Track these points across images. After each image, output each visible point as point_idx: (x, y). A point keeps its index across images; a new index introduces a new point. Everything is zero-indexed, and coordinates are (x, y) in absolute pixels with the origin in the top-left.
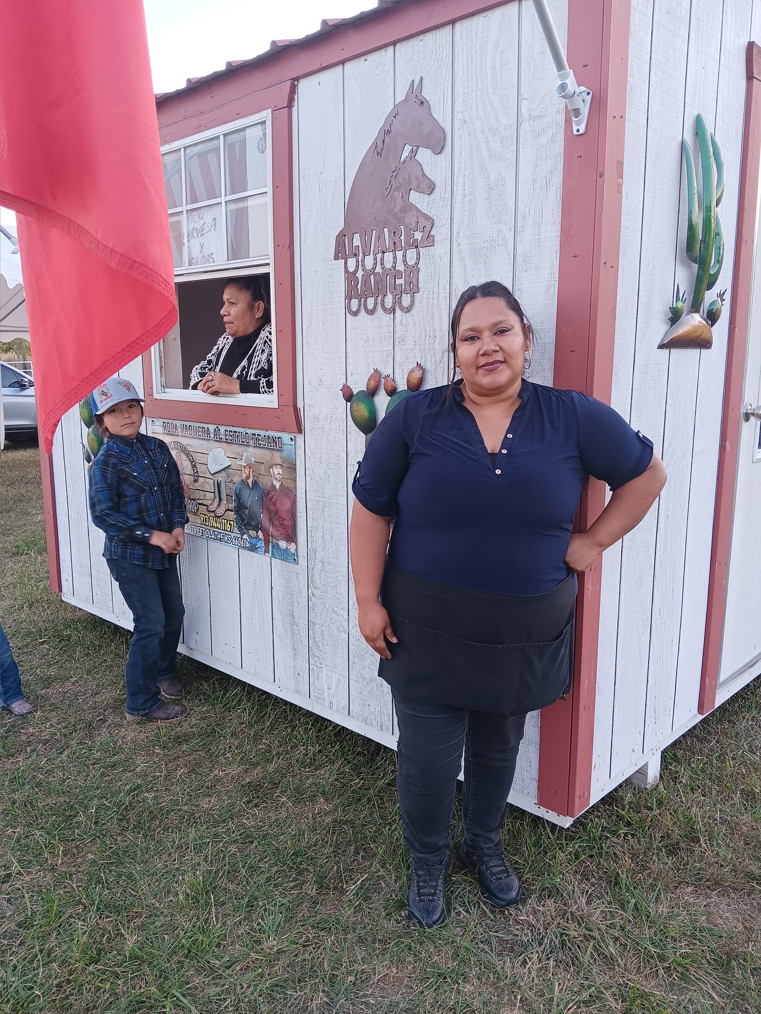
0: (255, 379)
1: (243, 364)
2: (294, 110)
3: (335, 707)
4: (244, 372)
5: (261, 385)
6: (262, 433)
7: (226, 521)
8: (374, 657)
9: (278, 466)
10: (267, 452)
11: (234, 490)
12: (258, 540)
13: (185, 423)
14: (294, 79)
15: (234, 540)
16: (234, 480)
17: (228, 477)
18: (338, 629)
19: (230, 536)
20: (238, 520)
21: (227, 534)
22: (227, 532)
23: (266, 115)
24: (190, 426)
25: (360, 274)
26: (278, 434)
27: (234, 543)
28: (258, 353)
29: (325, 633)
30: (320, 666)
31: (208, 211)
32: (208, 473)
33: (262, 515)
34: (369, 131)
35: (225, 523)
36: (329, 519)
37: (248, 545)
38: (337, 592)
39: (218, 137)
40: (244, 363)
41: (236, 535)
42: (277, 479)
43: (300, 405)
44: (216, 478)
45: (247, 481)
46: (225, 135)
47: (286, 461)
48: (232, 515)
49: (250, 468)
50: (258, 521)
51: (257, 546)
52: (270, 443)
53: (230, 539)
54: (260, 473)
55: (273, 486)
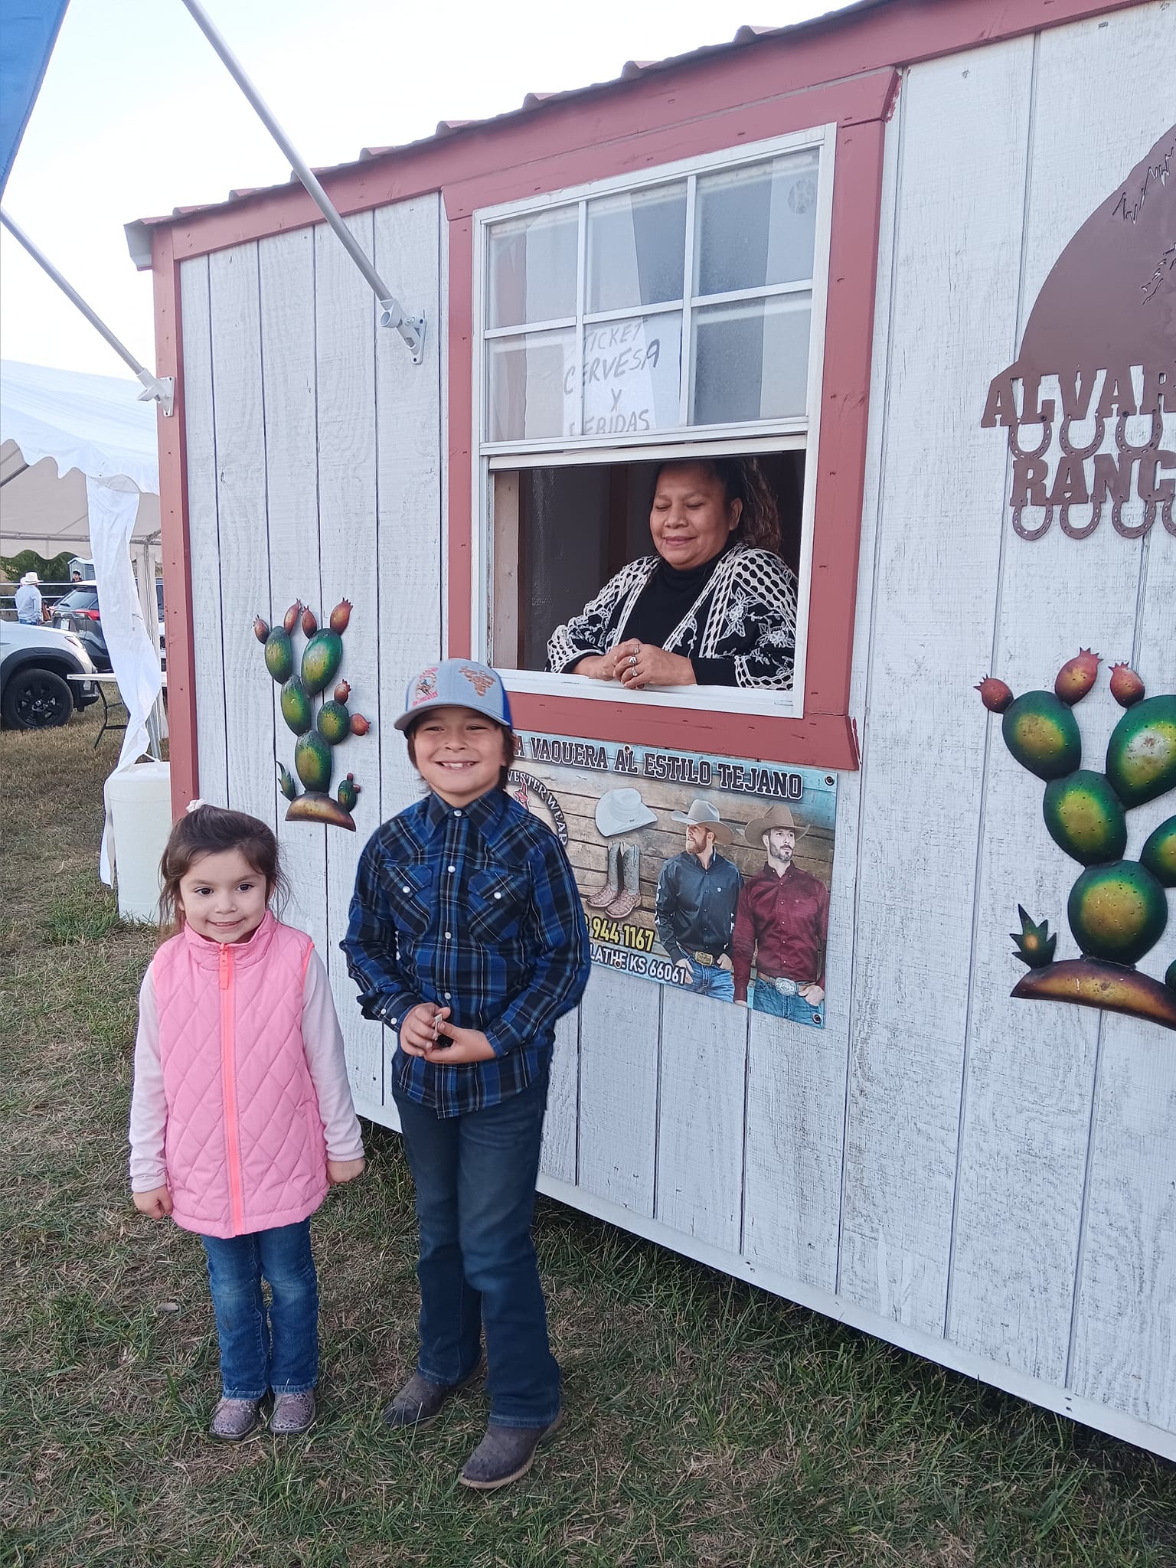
0: (716, 656)
1: (683, 625)
2: (892, 127)
3: (906, 1319)
4: (691, 642)
5: (738, 670)
6: (748, 765)
7: (633, 930)
8: (1029, 1232)
9: (786, 832)
10: (757, 803)
11: (662, 871)
12: (717, 972)
13: (542, 736)
14: (896, 66)
15: (652, 968)
16: (664, 851)
17: (648, 845)
18: (928, 1168)
19: (641, 959)
20: (664, 930)
21: (635, 956)
22: (635, 952)
23: (825, 135)
24: (554, 742)
25: (1053, 457)
26: (790, 769)
27: (652, 974)
28: (719, 606)
29: (890, 1171)
30: (873, 1235)
31: (639, 326)
32: (596, 833)
33: (732, 924)
34: (1100, 169)
35: (631, 933)
36: (917, 945)
37: (690, 980)
38: (929, 1093)
39: (683, 181)
40: (688, 622)
41: (659, 959)
42: (779, 857)
43: (856, 712)
44: (616, 847)
45: (697, 857)
46: (699, 177)
47: (808, 822)
48: (651, 919)
49: (708, 830)
50: (723, 934)
51: (714, 985)
52: (767, 784)
53: (645, 964)
54: (735, 841)
55: (769, 871)
